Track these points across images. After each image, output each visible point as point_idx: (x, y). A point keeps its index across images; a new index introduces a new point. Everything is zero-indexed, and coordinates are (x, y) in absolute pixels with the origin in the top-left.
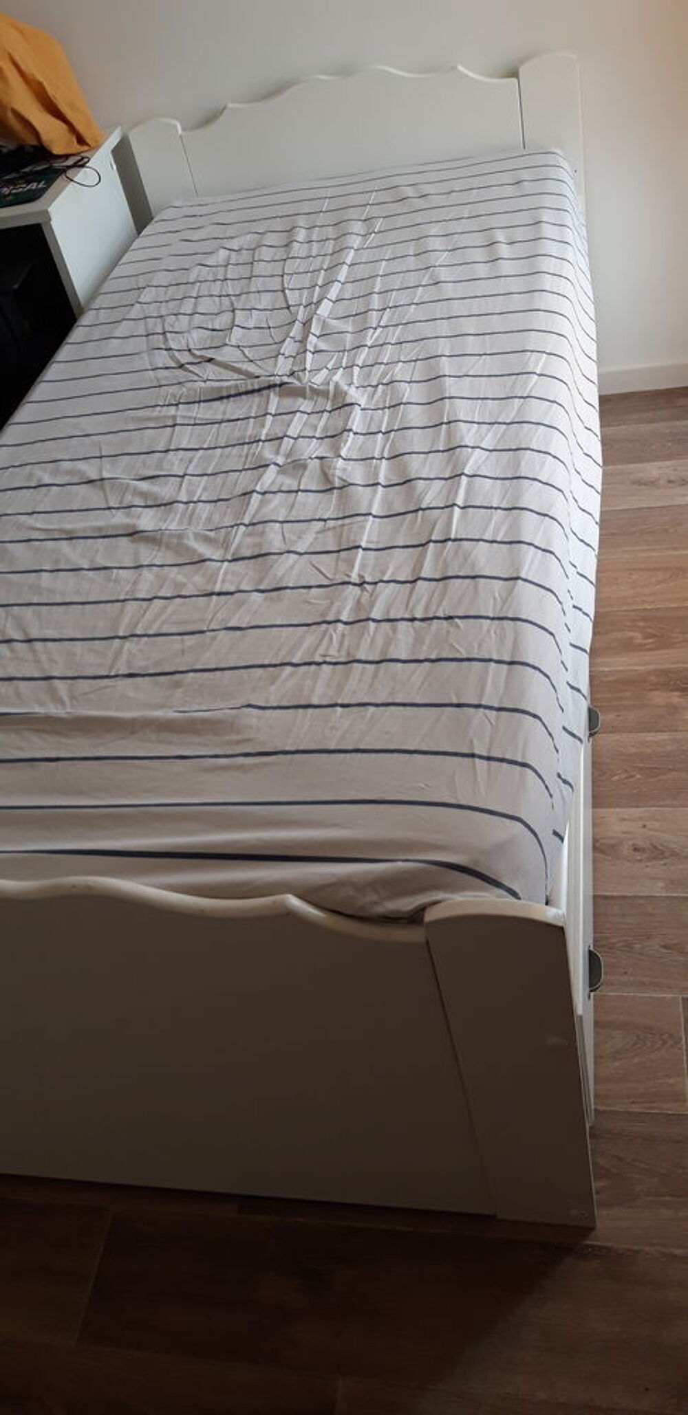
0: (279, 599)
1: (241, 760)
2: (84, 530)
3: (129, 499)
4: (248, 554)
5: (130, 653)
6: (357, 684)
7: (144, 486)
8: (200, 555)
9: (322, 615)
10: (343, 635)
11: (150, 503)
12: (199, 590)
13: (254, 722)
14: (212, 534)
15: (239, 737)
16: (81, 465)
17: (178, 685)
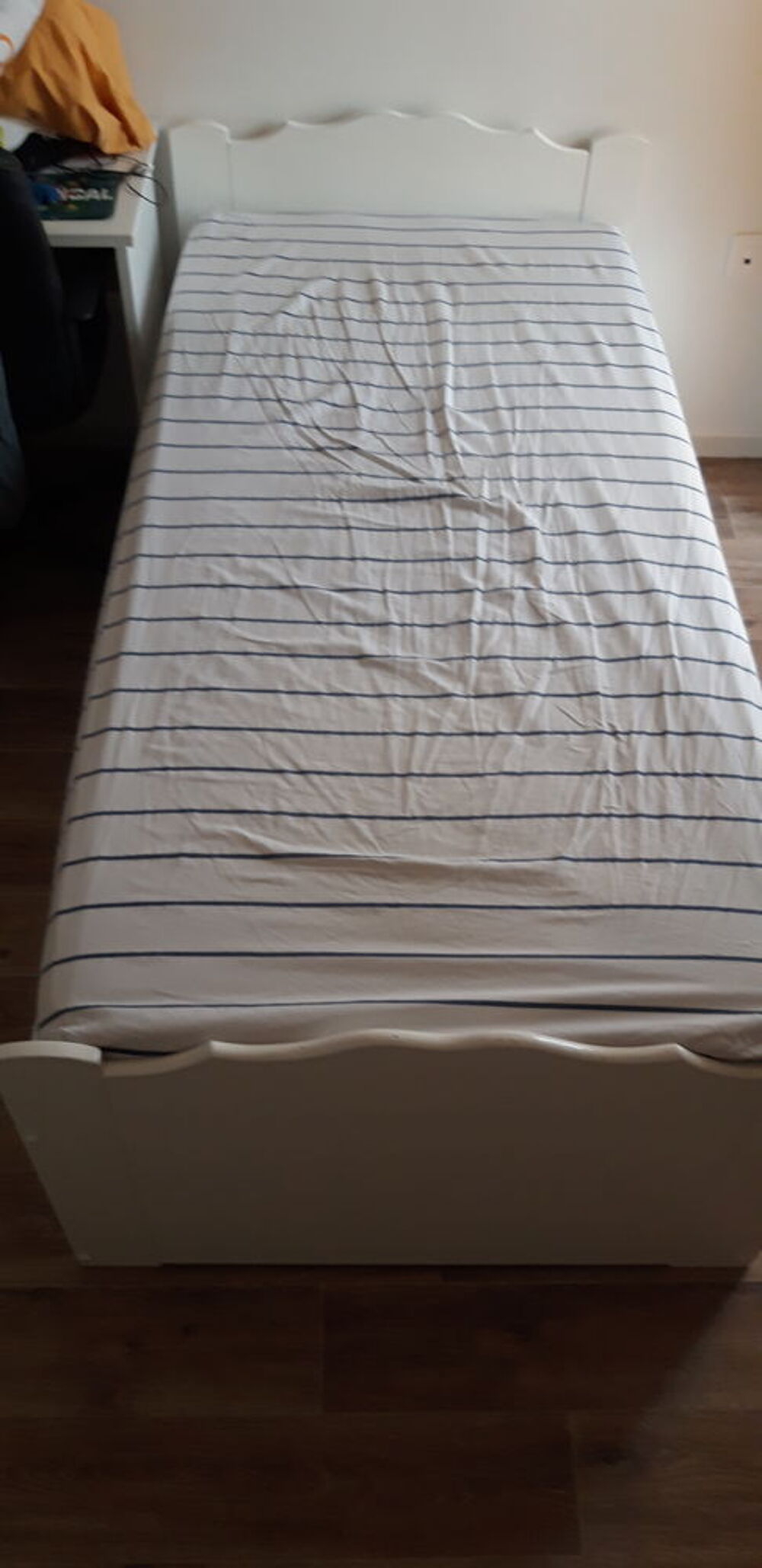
0: (542, 745)
1: (576, 913)
2: (306, 647)
3: (336, 614)
4: (491, 691)
5: (418, 794)
6: (650, 839)
7: (345, 598)
8: (442, 688)
9: (589, 764)
10: (618, 788)
11: (361, 621)
12: (457, 728)
13: (572, 874)
14: (443, 664)
15: (565, 889)
16: (261, 564)
17: (480, 831)
